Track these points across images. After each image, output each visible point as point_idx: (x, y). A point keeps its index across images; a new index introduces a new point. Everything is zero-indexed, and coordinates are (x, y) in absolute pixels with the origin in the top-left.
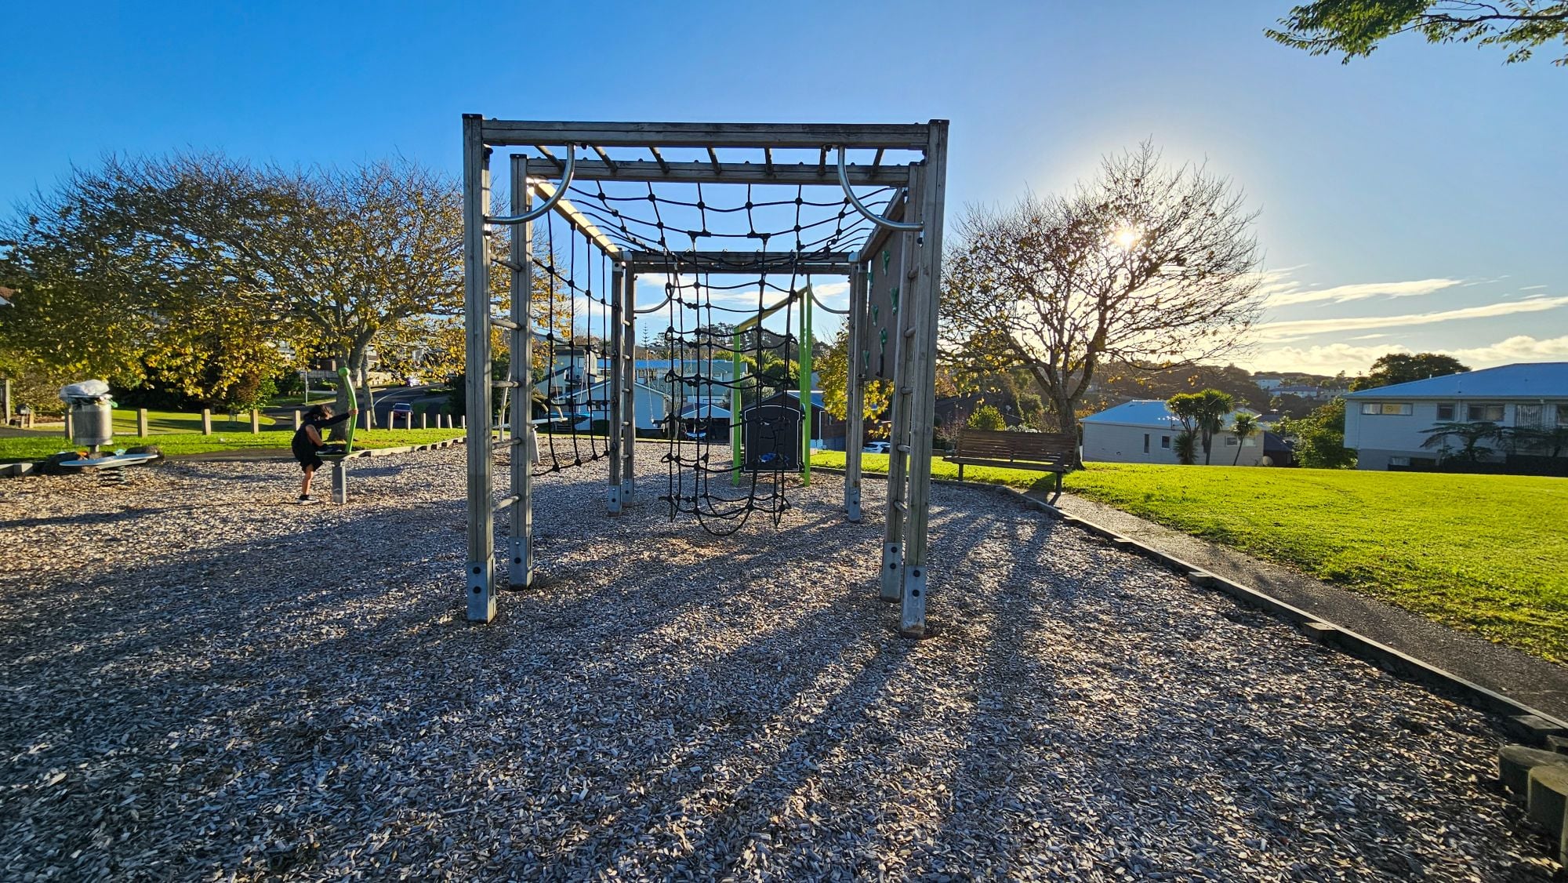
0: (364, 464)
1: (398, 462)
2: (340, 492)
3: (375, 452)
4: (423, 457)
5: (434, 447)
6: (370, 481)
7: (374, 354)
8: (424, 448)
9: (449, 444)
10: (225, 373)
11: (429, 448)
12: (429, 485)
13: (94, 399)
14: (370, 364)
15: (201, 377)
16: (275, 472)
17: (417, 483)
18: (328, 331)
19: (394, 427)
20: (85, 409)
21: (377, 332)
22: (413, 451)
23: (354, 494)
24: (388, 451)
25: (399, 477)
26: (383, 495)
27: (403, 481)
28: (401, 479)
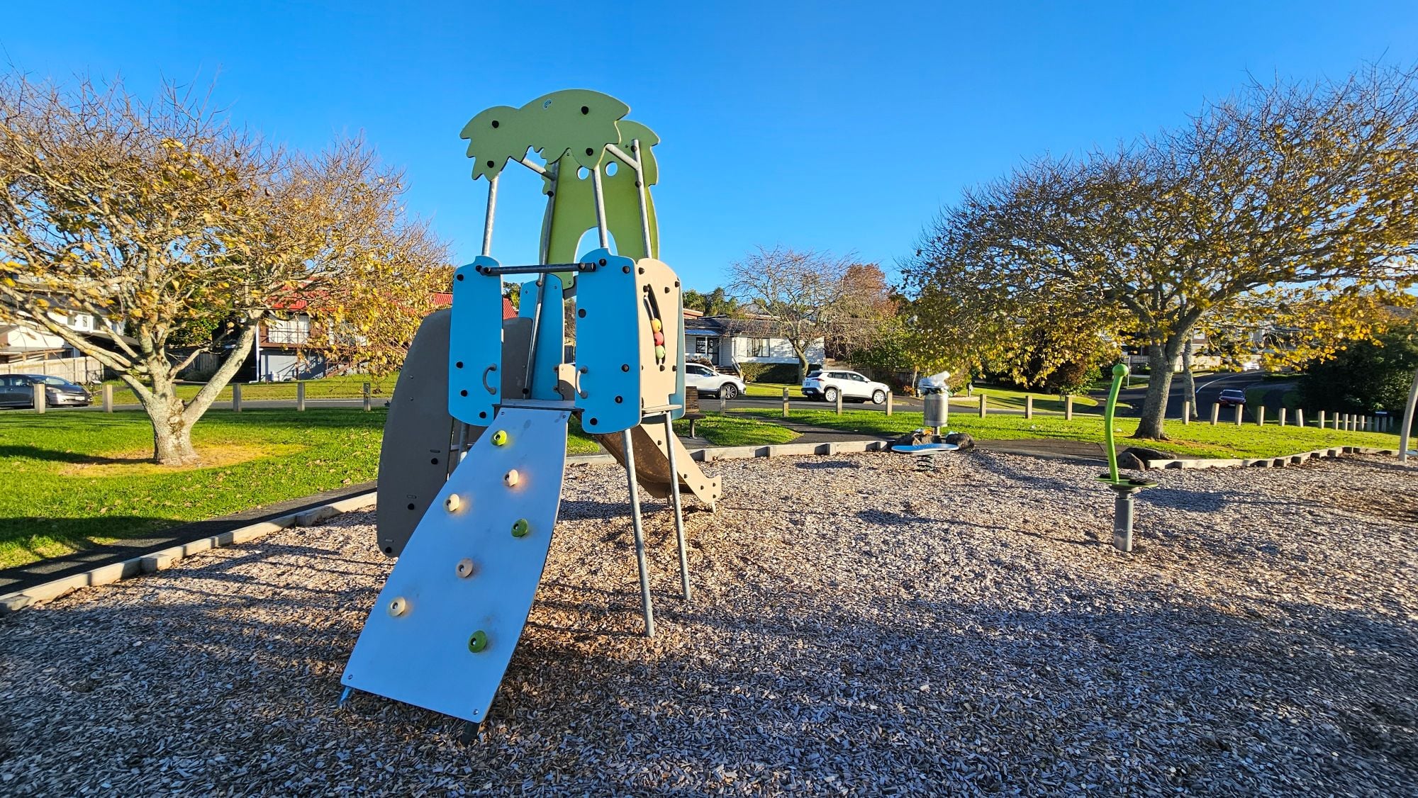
0: (1169, 483)
1: (1220, 486)
2: (1124, 535)
3: (1189, 463)
4: (1264, 483)
5: (1278, 463)
6: (1172, 516)
7: (1202, 337)
8: (1260, 464)
9: (1304, 457)
10: (1047, 363)
11: (1270, 465)
12: (1272, 549)
13: (937, 390)
14: (1195, 348)
15: (1026, 367)
16: (1061, 477)
17: (1249, 539)
18: (1143, 316)
19: (1219, 419)
20: (931, 397)
21: (1205, 313)
22: (1244, 467)
23: (1148, 535)
24: (1206, 463)
25: (1218, 518)
26: (1189, 549)
27: (1226, 528)
28: (1222, 523)
